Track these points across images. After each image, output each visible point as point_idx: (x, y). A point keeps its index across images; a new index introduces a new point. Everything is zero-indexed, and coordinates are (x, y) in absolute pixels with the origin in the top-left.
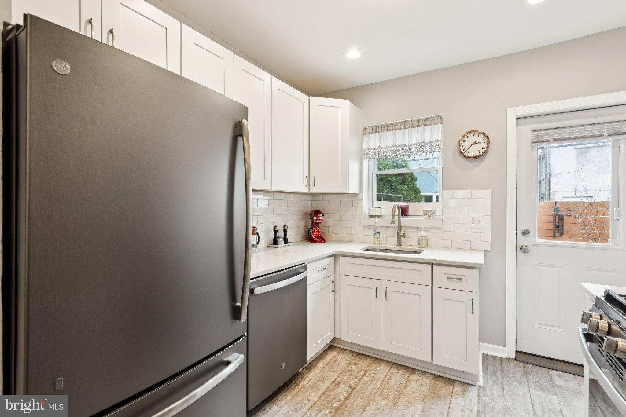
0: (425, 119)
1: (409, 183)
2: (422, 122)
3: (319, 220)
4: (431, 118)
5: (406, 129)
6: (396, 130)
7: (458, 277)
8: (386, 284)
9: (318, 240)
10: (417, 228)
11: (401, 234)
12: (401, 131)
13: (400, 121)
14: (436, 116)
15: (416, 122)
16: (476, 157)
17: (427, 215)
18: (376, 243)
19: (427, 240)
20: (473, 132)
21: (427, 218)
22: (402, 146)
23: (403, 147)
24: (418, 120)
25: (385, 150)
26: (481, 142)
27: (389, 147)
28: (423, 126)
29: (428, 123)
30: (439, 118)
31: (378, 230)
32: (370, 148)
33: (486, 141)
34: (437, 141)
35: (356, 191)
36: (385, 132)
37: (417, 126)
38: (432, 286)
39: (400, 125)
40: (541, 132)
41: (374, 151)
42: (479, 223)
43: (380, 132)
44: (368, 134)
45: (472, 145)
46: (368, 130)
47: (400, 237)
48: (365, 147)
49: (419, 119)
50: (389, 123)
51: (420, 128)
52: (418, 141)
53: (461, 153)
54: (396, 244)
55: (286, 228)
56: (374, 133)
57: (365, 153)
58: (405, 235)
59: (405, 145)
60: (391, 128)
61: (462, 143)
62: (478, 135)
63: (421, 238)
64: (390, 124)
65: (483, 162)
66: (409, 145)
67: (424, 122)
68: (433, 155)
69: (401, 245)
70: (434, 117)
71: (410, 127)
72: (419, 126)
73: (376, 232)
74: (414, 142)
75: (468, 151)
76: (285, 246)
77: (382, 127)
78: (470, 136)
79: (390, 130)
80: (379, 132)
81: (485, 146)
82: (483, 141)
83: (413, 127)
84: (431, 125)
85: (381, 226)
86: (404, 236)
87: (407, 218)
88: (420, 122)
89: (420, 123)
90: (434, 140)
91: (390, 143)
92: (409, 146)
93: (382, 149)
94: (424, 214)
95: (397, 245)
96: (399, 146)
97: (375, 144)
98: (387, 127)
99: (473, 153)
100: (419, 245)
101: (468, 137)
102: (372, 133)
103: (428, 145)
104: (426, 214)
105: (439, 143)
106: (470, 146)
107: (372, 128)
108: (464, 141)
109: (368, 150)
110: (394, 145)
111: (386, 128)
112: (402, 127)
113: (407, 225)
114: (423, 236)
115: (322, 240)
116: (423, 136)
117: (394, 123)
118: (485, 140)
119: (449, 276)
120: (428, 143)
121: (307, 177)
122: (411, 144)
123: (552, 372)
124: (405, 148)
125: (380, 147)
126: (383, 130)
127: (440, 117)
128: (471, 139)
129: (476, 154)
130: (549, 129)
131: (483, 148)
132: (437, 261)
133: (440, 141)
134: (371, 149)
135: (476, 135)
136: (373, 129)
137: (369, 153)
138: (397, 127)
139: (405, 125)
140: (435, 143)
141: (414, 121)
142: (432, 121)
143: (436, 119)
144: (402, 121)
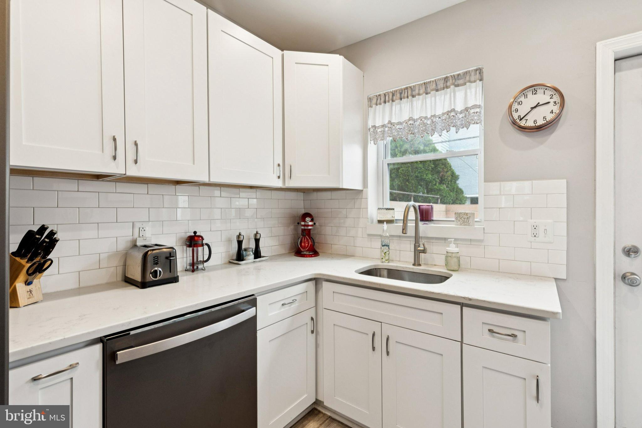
0: (456, 77)
1: (449, 182)
2: (451, 80)
3: (308, 226)
4: (466, 73)
5: (427, 94)
6: (413, 96)
7: (510, 332)
8: (388, 330)
9: (307, 253)
10: (445, 239)
11: (419, 249)
12: (421, 97)
13: (419, 83)
14: (472, 71)
15: (442, 82)
16: (539, 128)
17: (461, 221)
18: (384, 260)
19: (459, 259)
20: (534, 88)
21: (461, 224)
22: (421, 119)
23: (423, 120)
24: (446, 79)
25: (398, 127)
26: (549, 103)
27: (403, 122)
28: (452, 87)
29: (461, 82)
30: (478, 72)
31: (386, 241)
32: (377, 125)
33: (558, 100)
34: (475, 106)
35: (359, 187)
36: (398, 101)
37: (444, 88)
38: (462, 342)
39: (419, 90)
41: (382, 129)
42: (546, 234)
43: (391, 101)
44: (374, 106)
45: (532, 108)
46: (374, 101)
47: (418, 252)
48: (370, 124)
49: (447, 77)
50: (403, 87)
51: (448, 90)
52: (446, 111)
53: (514, 123)
54: (413, 260)
55: (258, 237)
56: (383, 104)
57: (370, 134)
58: (425, 249)
59: (426, 118)
60: (406, 95)
61: (515, 106)
62: (543, 91)
63: (450, 255)
64: (404, 89)
66: (432, 116)
67: (454, 81)
68: (467, 129)
69: (420, 265)
70: (469, 71)
71: (432, 90)
72: (447, 87)
73: (384, 244)
74: (439, 112)
75: (526, 118)
76: (254, 262)
77: (393, 95)
78: (530, 95)
79: (404, 98)
80: (389, 102)
81: (556, 109)
82: (552, 101)
83: (437, 90)
84: (465, 84)
86: (424, 251)
87: (431, 225)
88: (448, 81)
89: (448, 84)
90: (469, 105)
91: (405, 117)
92: (433, 118)
93: (394, 126)
94: (456, 218)
95: (414, 265)
97: (383, 119)
98: (401, 94)
99: (535, 122)
100: (447, 264)
101: (526, 96)
102: (380, 104)
103: (461, 116)
104: (459, 219)
105: (478, 110)
106: (530, 109)
107: (379, 97)
108: (519, 104)
109: (374, 128)
110: (411, 119)
111: (398, 95)
112: (421, 92)
113: (430, 235)
114: (452, 253)
115: (314, 252)
116: (452, 102)
117: (410, 87)
118: (557, 98)
119: (491, 328)
120: (461, 112)
121: (279, 165)
122: (434, 116)
124: (425, 121)
125: (390, 122)
126: (394, 99)
127: (480, 71)
128: (531, 100)
129: (540, 122)
131: (552, 112)
132: (470, 299)
133: (479, 106)
134: (378, 127)
135: (540, 91)
136: (380, 99)
137: (375, 132)
138: (414, 93)
139: (426, 88)
140: (472, 111)
141: (439, 81)
142: (468, 78)
143: (473, 74)
144: (422, 82)
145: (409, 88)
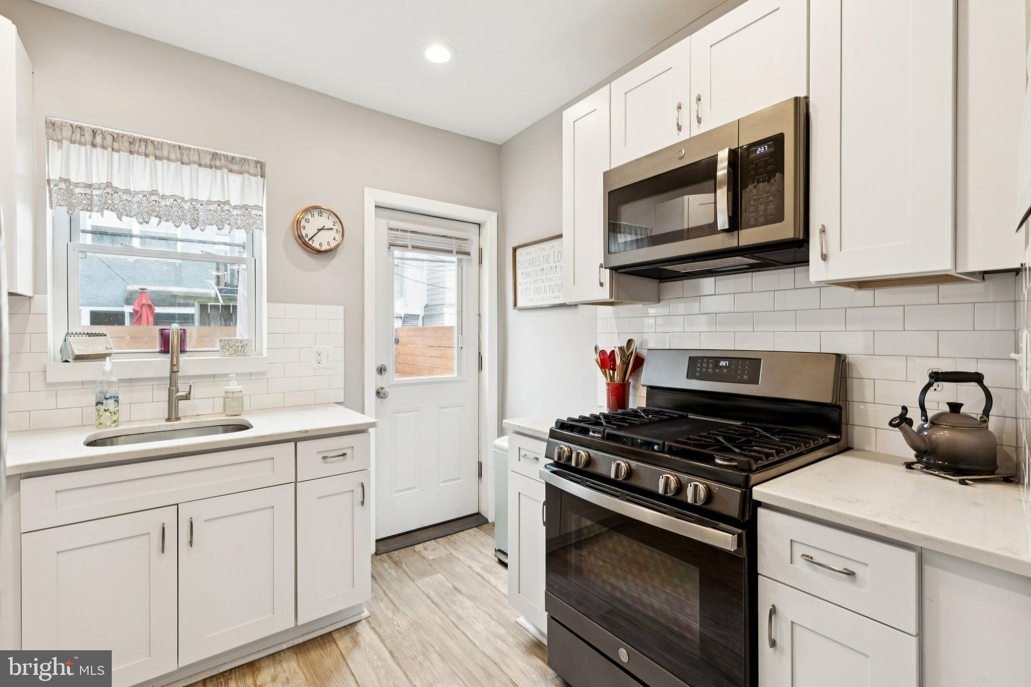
0: (230, 159)
2: (222, 161)
4: (244, 160)
5: (183, 163)
6: (157, 158)
7: (341, 453)
8: (189, 511)
10: (220, 376)
11: (179, 394)
12: (173, 165)
13: (169, 142)
14: (252, 160)
15: (210, 157)
16: (323, 252)
17: (231, 350)
18: (108, 424)
19: (242, 399)
20: (317, 209)
21: (231, 356)
22: (173, 197)
23: (179, 201)
24: (215, 156)
25: (125, 197)
26: (332, 229)
27: (138, 193)
28: (225, 170)
29: (236, 168)
30: (259, 165)
31: (110, 391)
32: (73, 179)
33: (340, 230)
34: (255, 207)
36: (124, 155)
37: (211, 167)
38: (296, 482)
39: (169, 152)
40: (400, 233)
42: (327, 359)
43: (108, 149)
44: (65, 142)
45: (319, 230)
46: (66, 133)
47: (174, 401)
48: (55, 173)
49: (216, 153)
50: (135, 135)
51: (219, 172)
52: (215, 199)
53: (302, 239)
54: (167, 417)
56: (89, 147)
58: (188, 394)
59: (182, 199)
60: (142, 150)
61: (303, 223)
62: (327, 215)
63: (230, 395)
64: (140, 140)
65: (333, 260)
66: (192, 200)
67: (226, 162)
69: (178, 419)
70: (248, 159)
71: (193, 163)
72: (217, 168)
74: (203, 197)
75: (313, 239)
77: (114, 140)
78: (316, 213)
79: (138, 154)
80: (104, 147)
81: (338, 237)
82: (335, 228)
83: (200, 165)
84: (240, 173)
85: (121, 381)
86: (187, 397)
87: (185, 358)
88: (217, 159)
89: (218, 163)
90: (249, 204)
92: (194, 203)
93: (116, 192)
94: (223, 347)
95: (169, 420)
96: (164, 197)
97: (89, 173)
98: (131, 144)
99: (320, 244)
100: (224, 410)
101: (313, 216)
102: (81, 144)
103: (235, 212)
104: (227, 347)
105: (259, 213)
106: (316, 231)
107: (78, 130)
108: (306, 221)
109: (66, 184)
110: (154, 192)
111: (127, 144)
112: (173, 156)
114: (233, 393)
116: (226, 191)
117: (152, 142)
118: (338, 226)
119: (324, 454)
120: (235, 208)
122: (197, 200)
123: (418, 547)
125: (109, 185)
126: (114, 147)
127: (261, 165)
128: (317, 221)
129: (325, 247)
130: (406, 231)
131: (334, 239)
132: (307, 432)
133: (260, 208)
134: (77, 185)
135: (325, 215)
136: (82, 135)
137: (70, 192)
138: (158, 153)
140: (254, 212)
141: (203, 153)
142: (246, 167)
143: (252, 165)
144: (174, 143)
145: (149, 142)
